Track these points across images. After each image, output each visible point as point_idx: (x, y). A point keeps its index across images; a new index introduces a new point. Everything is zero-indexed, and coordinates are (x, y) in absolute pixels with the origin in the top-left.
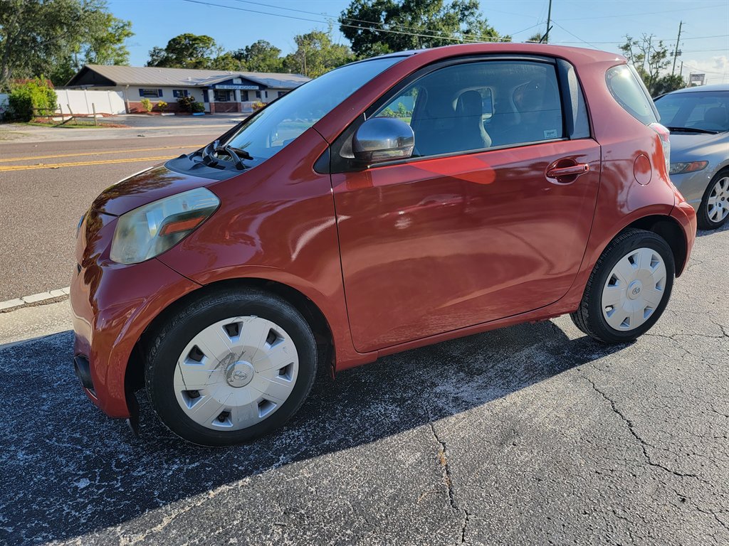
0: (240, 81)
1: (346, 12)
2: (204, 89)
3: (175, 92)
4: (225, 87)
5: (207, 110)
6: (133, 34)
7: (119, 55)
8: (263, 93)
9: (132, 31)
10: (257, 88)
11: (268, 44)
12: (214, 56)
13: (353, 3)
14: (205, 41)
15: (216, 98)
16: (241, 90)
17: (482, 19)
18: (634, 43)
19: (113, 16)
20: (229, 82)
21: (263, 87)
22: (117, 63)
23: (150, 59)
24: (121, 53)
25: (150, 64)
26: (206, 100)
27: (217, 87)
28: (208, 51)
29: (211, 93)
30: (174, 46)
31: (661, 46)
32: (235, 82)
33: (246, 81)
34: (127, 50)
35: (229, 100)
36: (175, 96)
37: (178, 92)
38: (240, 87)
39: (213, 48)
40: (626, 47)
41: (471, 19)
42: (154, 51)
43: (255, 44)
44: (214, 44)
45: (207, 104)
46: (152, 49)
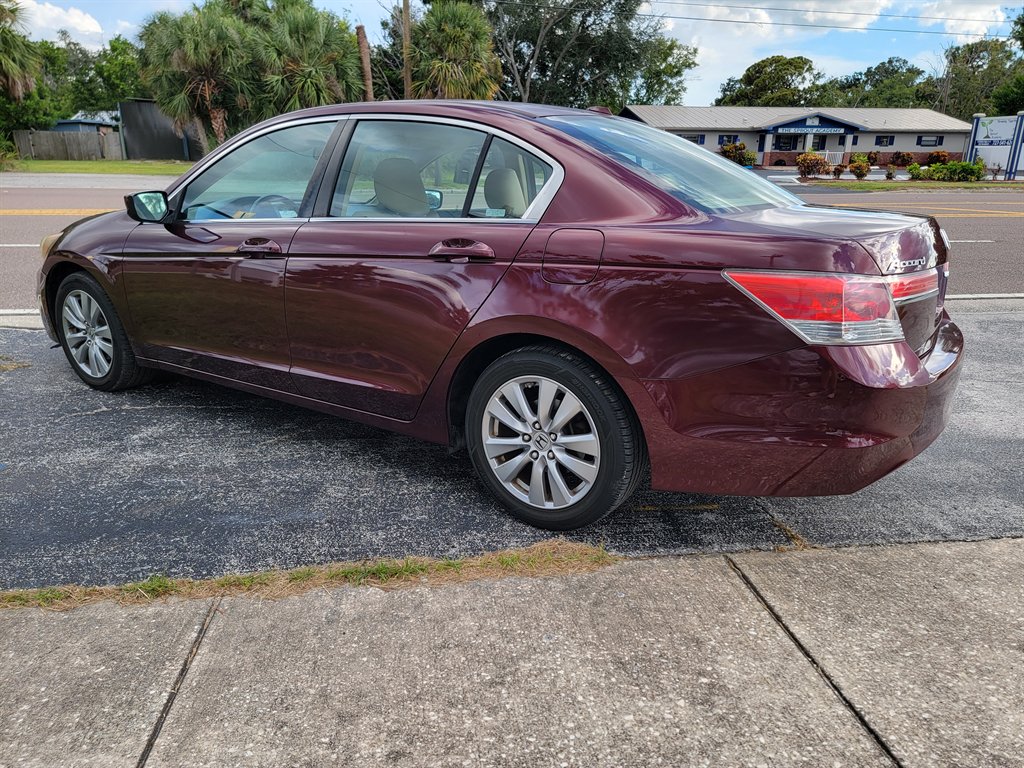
0: (816, 122)
2: (760, 134)
3: (721, 138)
4: (792, 130)
5: (759, 162)
6: (695, 65)
7: (673, 92)
8: (849, 138)
9: (697, 61)
10: (842, 131)
11: (905, 62)
12: (807, 85)
14: (800, 65)
15: (777, 145)
16: (815, 135)
19: (678, 43)
20: (801, 122)
21: (851, 129)
22: (667, 103)
23: (720, 96)
24: (676, 89)
26: (761, 148)
27: (780, 131)
28: (799, 79)
29: (769, 140)
30: (754, 75)
32: (809, 123)
33: (825, 121)
34: (685, 85)
35: (795, 149)
36: (720, 143)
37: (725, 138)
38: (815, 130)
39: (807, 75)
42: (728, 84)
43: (883, 64)
44: (810, 69)
45: (761, 154)
46: (726, 82)
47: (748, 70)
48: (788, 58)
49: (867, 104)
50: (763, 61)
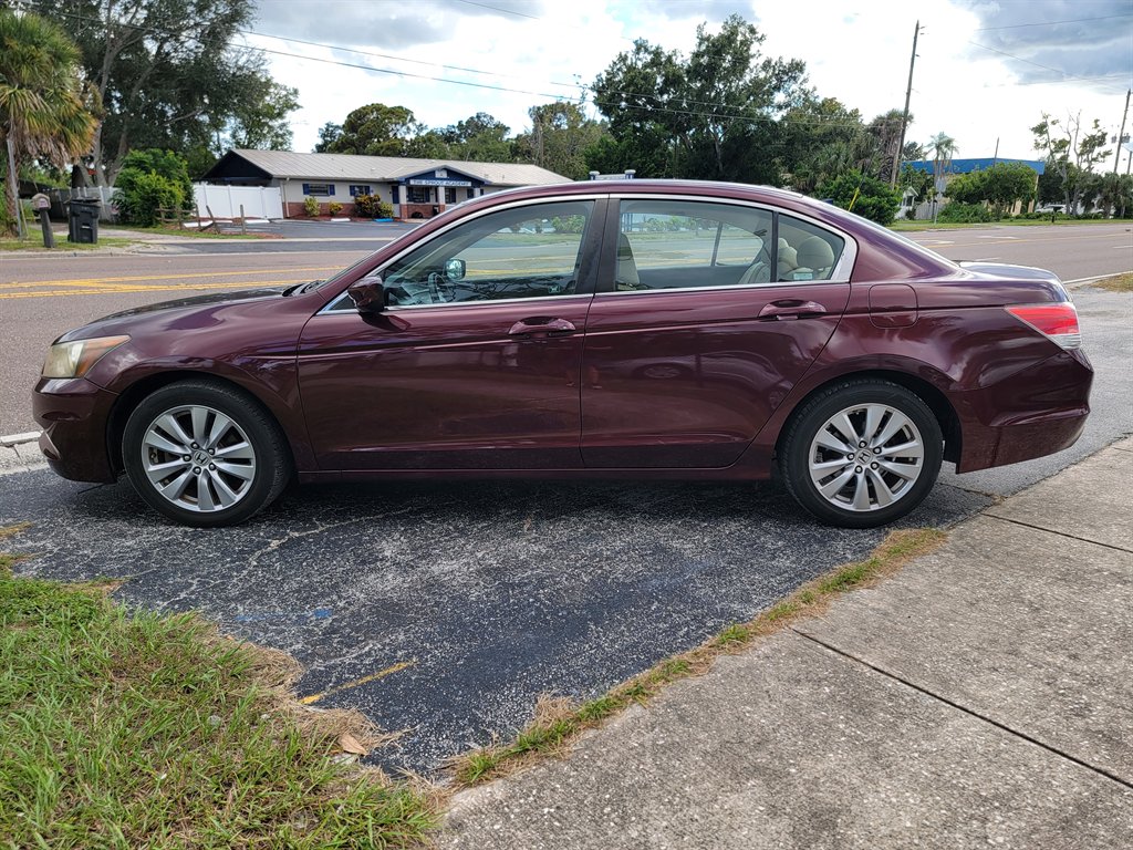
0: (445, 175)
1: (604, 76)
2: (393, 185)
3: (352, 188)
4: (424, 183)
5: (397, 215)
6: (299, 107)
7: (277, 135)
8: (477, 191)
9: (299, 102)
10: (469, 184)
11: (492, 118)
12: (410, 137)
13: (615, 63)
14: (401, 114)
15: (410, 197)
16: (446, 188)
17: (808, 87)
18: (1053, 123)
19: (274, 81)
20: (430, 175)
21: (478, 183)
22: (274, 147)
23: (320, 141)
24: (281, 132)
25: (321, 149)
26: (396, 200)
27: (412, 182)
28: (404, 129)
29: (403, 191)
30: (357, 120)
31: (1097, 126)
32: (438, 175)
33: (453, 174)
34: (290, 128)
35: (429, 201)
36: (351, 194)
37: (356, 189)
38: (445, 183)
39: (410, 125)
40: (1041, 129)
41: (794, 87)
42: (327, 130)
43: (472, 118)
44: (412, 120)
45: (397, 206)
46: (324, 127)
47: (349, 116)
48: (389, 106)
49: (477, 158)
50: (364, 108)
